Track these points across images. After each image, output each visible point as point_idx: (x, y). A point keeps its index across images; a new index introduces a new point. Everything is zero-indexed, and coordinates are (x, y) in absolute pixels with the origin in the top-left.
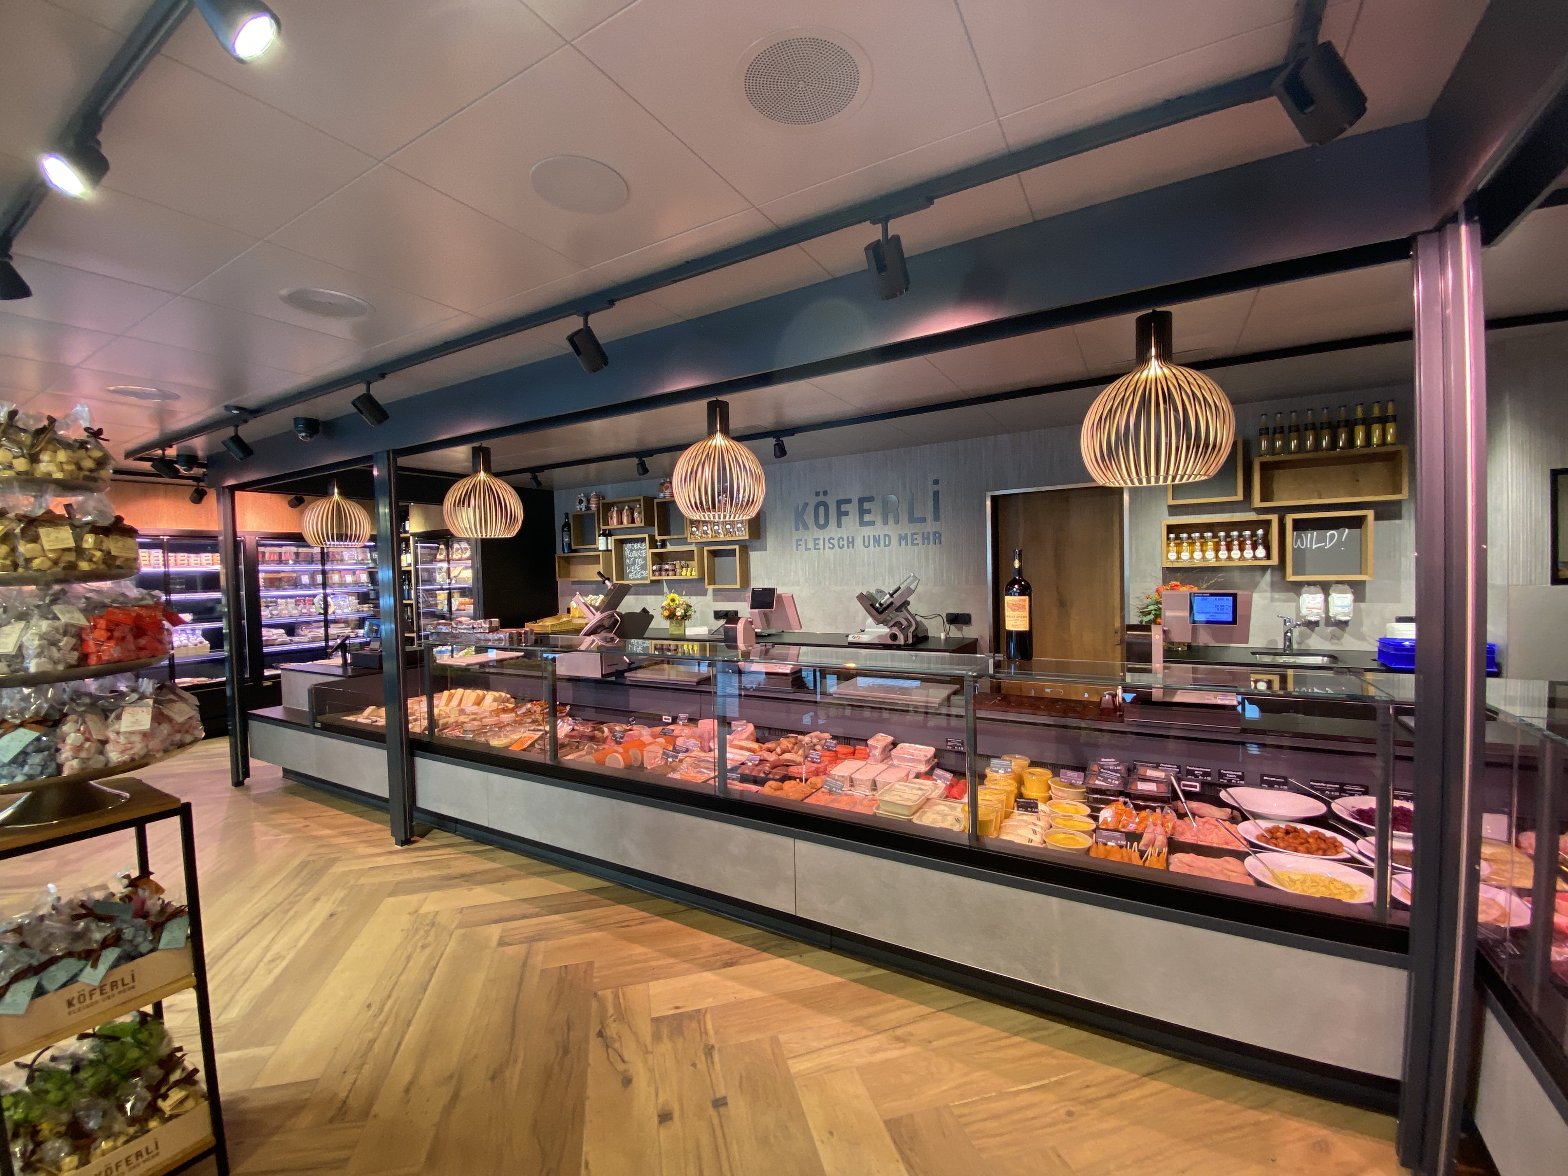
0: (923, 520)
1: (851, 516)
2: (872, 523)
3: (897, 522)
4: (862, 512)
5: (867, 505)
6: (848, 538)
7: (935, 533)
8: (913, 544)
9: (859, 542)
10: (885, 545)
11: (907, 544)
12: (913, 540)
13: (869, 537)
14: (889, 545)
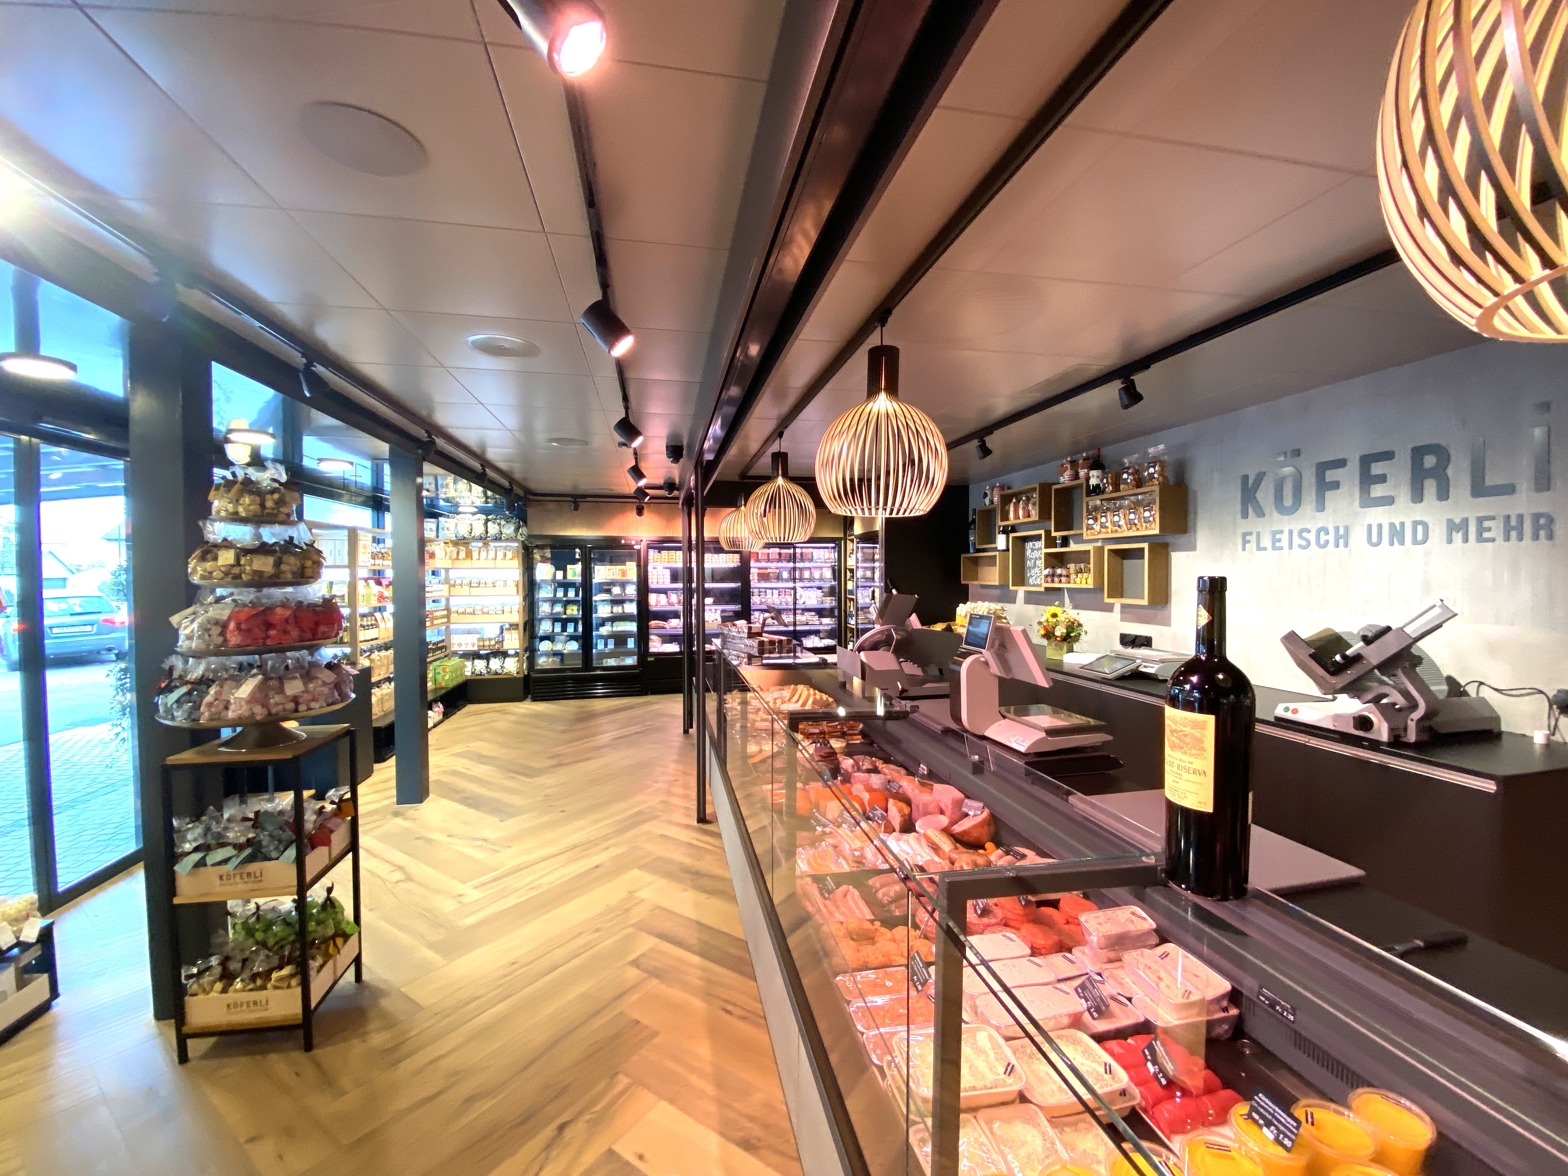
0: (1509, 489)
1: (1343, 489)
2: (1389, 501)
3: (1443, 494)
4: (1367, 479)
5: (1377, 469)
6: (1337, 529)
7: (1537, 517)
8: (1480, 539)
9: (1358, 535)
10: (1415, 542)
11: (1466, 540)
12: (1480, 530)
13: (1380, 526)
14: (1424, 541)
